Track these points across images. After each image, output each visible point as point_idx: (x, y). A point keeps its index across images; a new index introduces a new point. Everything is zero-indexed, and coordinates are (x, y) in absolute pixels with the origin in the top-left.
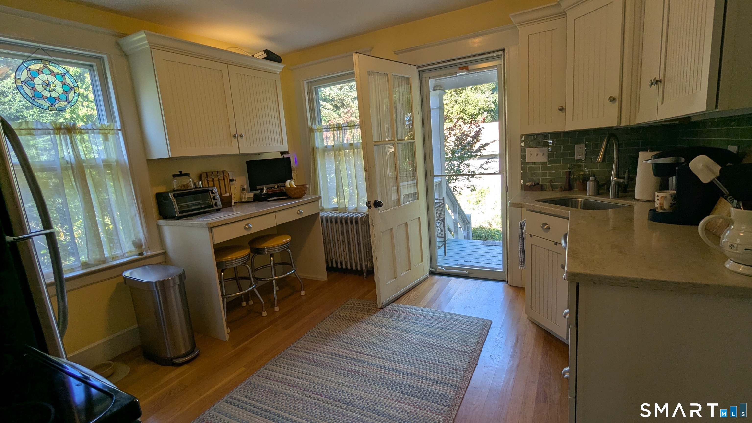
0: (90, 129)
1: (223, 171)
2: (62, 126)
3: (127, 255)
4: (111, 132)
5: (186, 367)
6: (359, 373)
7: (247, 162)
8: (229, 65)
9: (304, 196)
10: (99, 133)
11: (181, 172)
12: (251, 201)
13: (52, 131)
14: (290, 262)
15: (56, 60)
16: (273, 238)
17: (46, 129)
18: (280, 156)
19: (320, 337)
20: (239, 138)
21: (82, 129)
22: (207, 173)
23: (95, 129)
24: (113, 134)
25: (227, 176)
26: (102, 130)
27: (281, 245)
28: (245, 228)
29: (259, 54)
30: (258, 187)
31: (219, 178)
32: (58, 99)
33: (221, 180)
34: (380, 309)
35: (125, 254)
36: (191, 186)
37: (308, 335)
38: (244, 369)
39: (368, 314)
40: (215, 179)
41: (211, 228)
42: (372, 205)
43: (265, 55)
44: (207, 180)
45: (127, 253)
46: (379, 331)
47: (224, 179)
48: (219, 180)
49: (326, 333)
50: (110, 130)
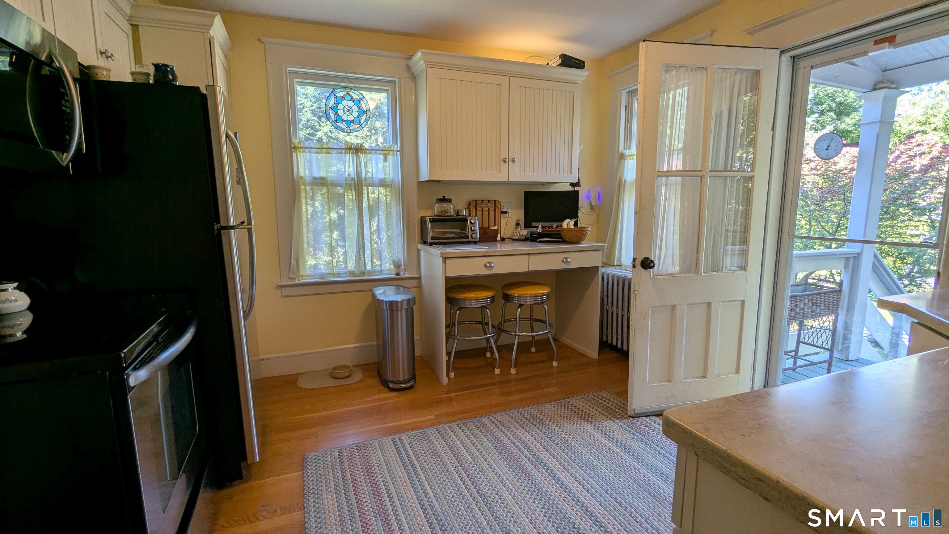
0: (373, 150)
1: (495, 201)
2: (353, 147)
3: (386, 272)
4: (391, 153)
5: (395, 394)
6: (531, 478)
7: (525, 192)
8: (511, 78)
9: (582, 242)
10: (380, 154)
11: (444, 197)
12: (522, 239)
13: (344, 151)
14: (544, 319)
15: (356, 87)
16: (525, 286)
17: (340, 149)
18: (570, 189)
19: (529, 418)
20: (511, 163)
21: (367, 150)
22: (476, 201)
23: (378, 150)
24: (392, 155)
25: (499, 207)
26: (384, 150)
27: (534, 297)
28: (485, 266)
29: (555, 60)
30: (534, 224)
31: (489, 209)
32: (353, 122)
33: (492, 210)
34: (630, 416)
35: (384, 270)
36: (451, 213)
37: (518, 412)
38: (434, 417)
39: (607, 417)
40: (484, 209)
41: (445, 259)
42: (638, 264)
43: (560, 61)
44: (476, 209)
45: (387, 270)
46: (601, 443)
47: (495, 210)
48: (489, 210)
49: (538, 417)
50: (390, 151)
